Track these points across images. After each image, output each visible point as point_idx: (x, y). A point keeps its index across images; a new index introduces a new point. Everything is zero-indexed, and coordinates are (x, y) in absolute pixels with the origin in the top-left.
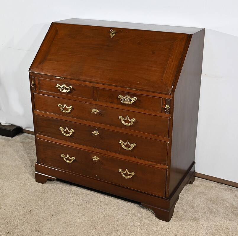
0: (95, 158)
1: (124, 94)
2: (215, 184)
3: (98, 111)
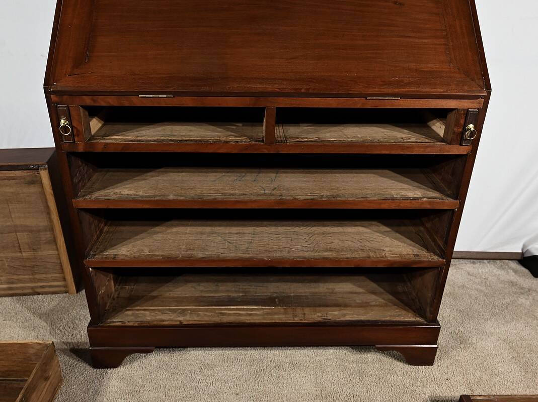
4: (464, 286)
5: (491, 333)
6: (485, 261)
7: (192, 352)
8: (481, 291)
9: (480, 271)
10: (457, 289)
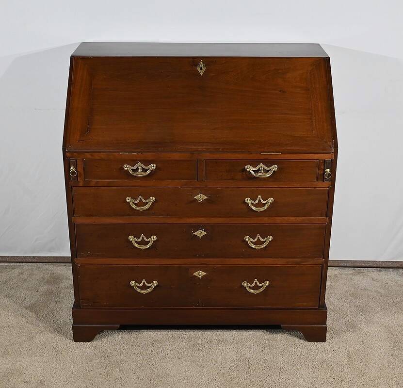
0: (200, 274)
1: (254, 163)
2: (335, 270)
3: (206, 197)
4: (366, 289)
5: (377, 322)
6: (391, 270)
7: (145, 333)
8: (379, 292)
9: (383, 277)
10: (359, 290)
